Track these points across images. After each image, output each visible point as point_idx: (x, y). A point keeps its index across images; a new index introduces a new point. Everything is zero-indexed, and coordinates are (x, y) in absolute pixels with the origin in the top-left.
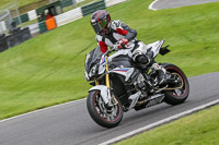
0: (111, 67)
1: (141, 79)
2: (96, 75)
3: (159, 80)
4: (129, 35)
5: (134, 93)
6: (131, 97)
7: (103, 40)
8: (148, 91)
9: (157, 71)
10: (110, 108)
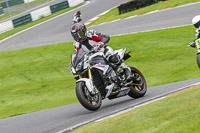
0: (91, 64)
1: (113, 74)
2: (82, 70)
3: (126, 76)
4: (105, 39)
5: (109, 84)
6: (108, 87)
7: (80, 46)
8: (119, 84)
9: (125, 70)
10: (93, 95)
